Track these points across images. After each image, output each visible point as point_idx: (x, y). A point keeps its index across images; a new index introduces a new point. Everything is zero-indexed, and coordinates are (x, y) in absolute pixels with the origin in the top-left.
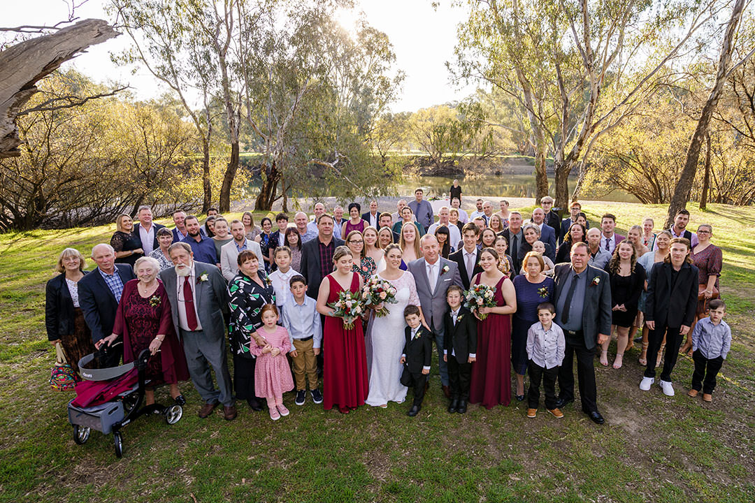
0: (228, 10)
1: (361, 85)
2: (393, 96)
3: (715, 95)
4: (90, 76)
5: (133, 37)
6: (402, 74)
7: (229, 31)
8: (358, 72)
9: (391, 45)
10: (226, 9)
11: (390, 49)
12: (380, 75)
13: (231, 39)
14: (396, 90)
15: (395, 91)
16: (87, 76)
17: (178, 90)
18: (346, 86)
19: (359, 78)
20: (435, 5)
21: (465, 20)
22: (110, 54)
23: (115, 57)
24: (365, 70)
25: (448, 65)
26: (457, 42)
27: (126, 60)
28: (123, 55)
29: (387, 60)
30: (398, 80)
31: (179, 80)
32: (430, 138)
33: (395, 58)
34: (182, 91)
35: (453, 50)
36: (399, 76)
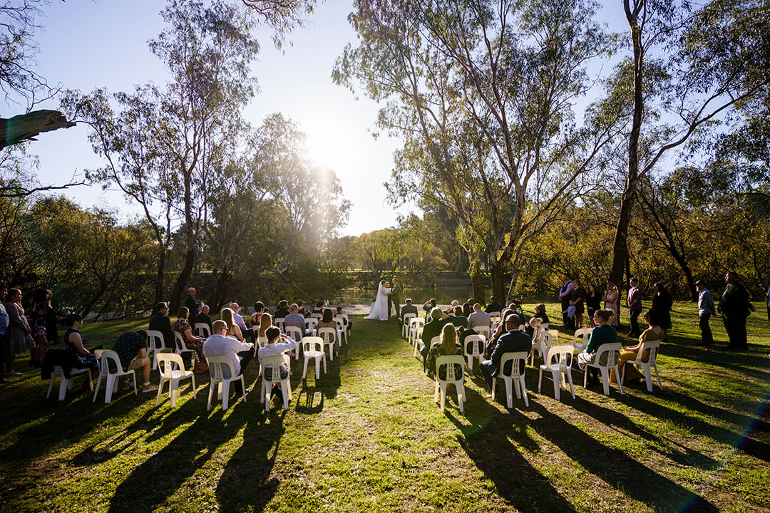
0: (197, 141)
2: (339, 222)
3: (631, 195)
4: (78, 203)
5: (110, 159)
6: (347, 204)
7: (196, 156)
9: (338, 180)
10: (195, 139)
11: (337, 182)
13: (197, 163)
15: (341, 217)
16: (76, 203)
17: (143, 203)
18: (299, 213)
20: (374, 135)
21: (401, 147)
22: (85, 172)
23: (90, 174)
25: (387, 185)
26: (394, 166)
27: (100, 179)
28: (97, 173)
29: (335, 192)
30: (344, 208)
31: (146, 195)
32: (371, 256)
33: (341, 190)
34: (147, 206)
35: (391, 173)
36: (345, 205)
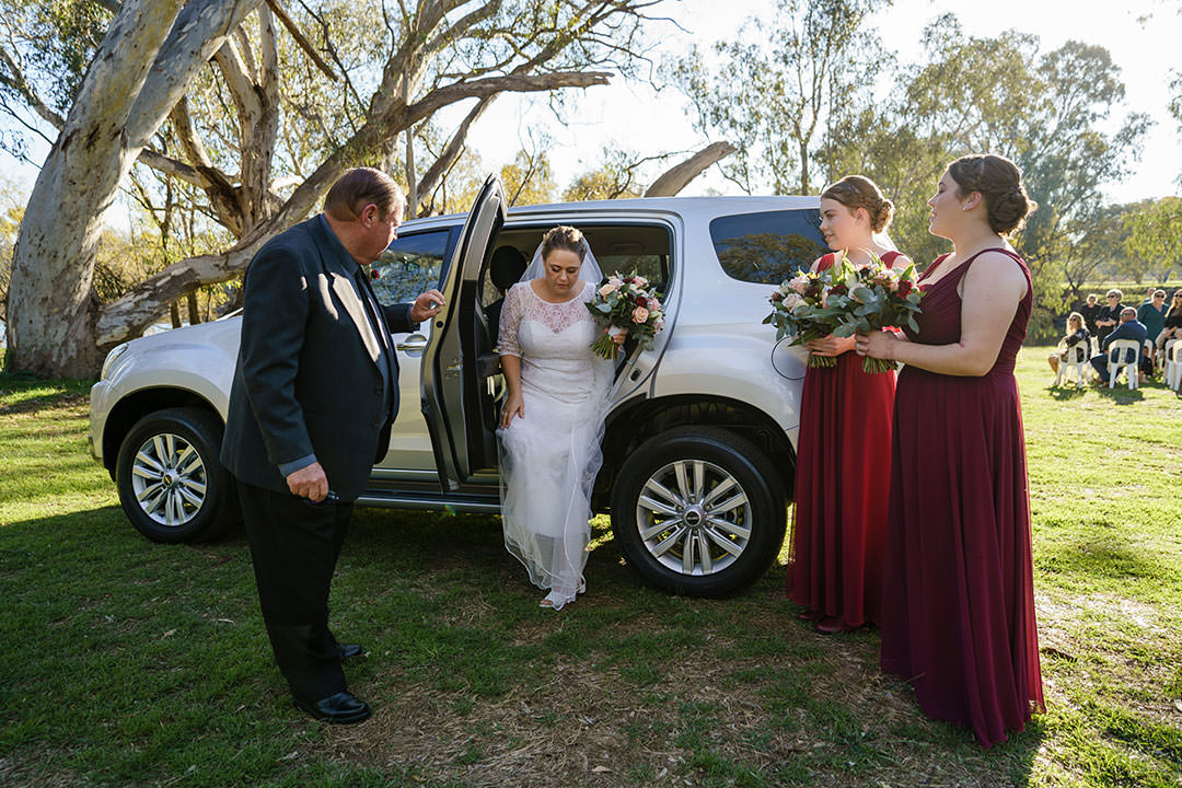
1: (1039, 156)
2: (1113, 169)
6: (1139, 122)
8: (1034, 132)
9: (1115, 68)
11: (1112, 75)
12: (1082, 130)
14: (1122, 156)
15: (1120, 157)
19: (1036, 142)
24: (1051, 126)
29: (1103, 99)
30: (1126, 136)
33: (1123, 92)
36: (1133, 127)
